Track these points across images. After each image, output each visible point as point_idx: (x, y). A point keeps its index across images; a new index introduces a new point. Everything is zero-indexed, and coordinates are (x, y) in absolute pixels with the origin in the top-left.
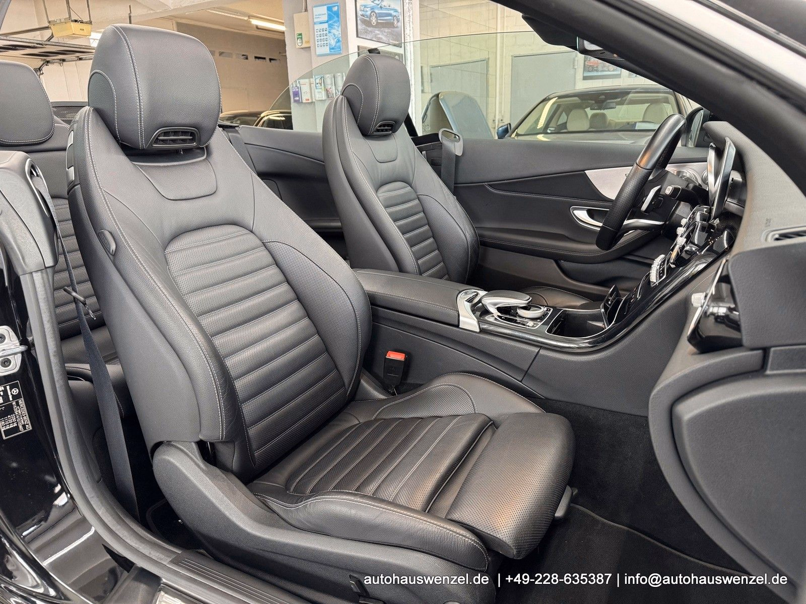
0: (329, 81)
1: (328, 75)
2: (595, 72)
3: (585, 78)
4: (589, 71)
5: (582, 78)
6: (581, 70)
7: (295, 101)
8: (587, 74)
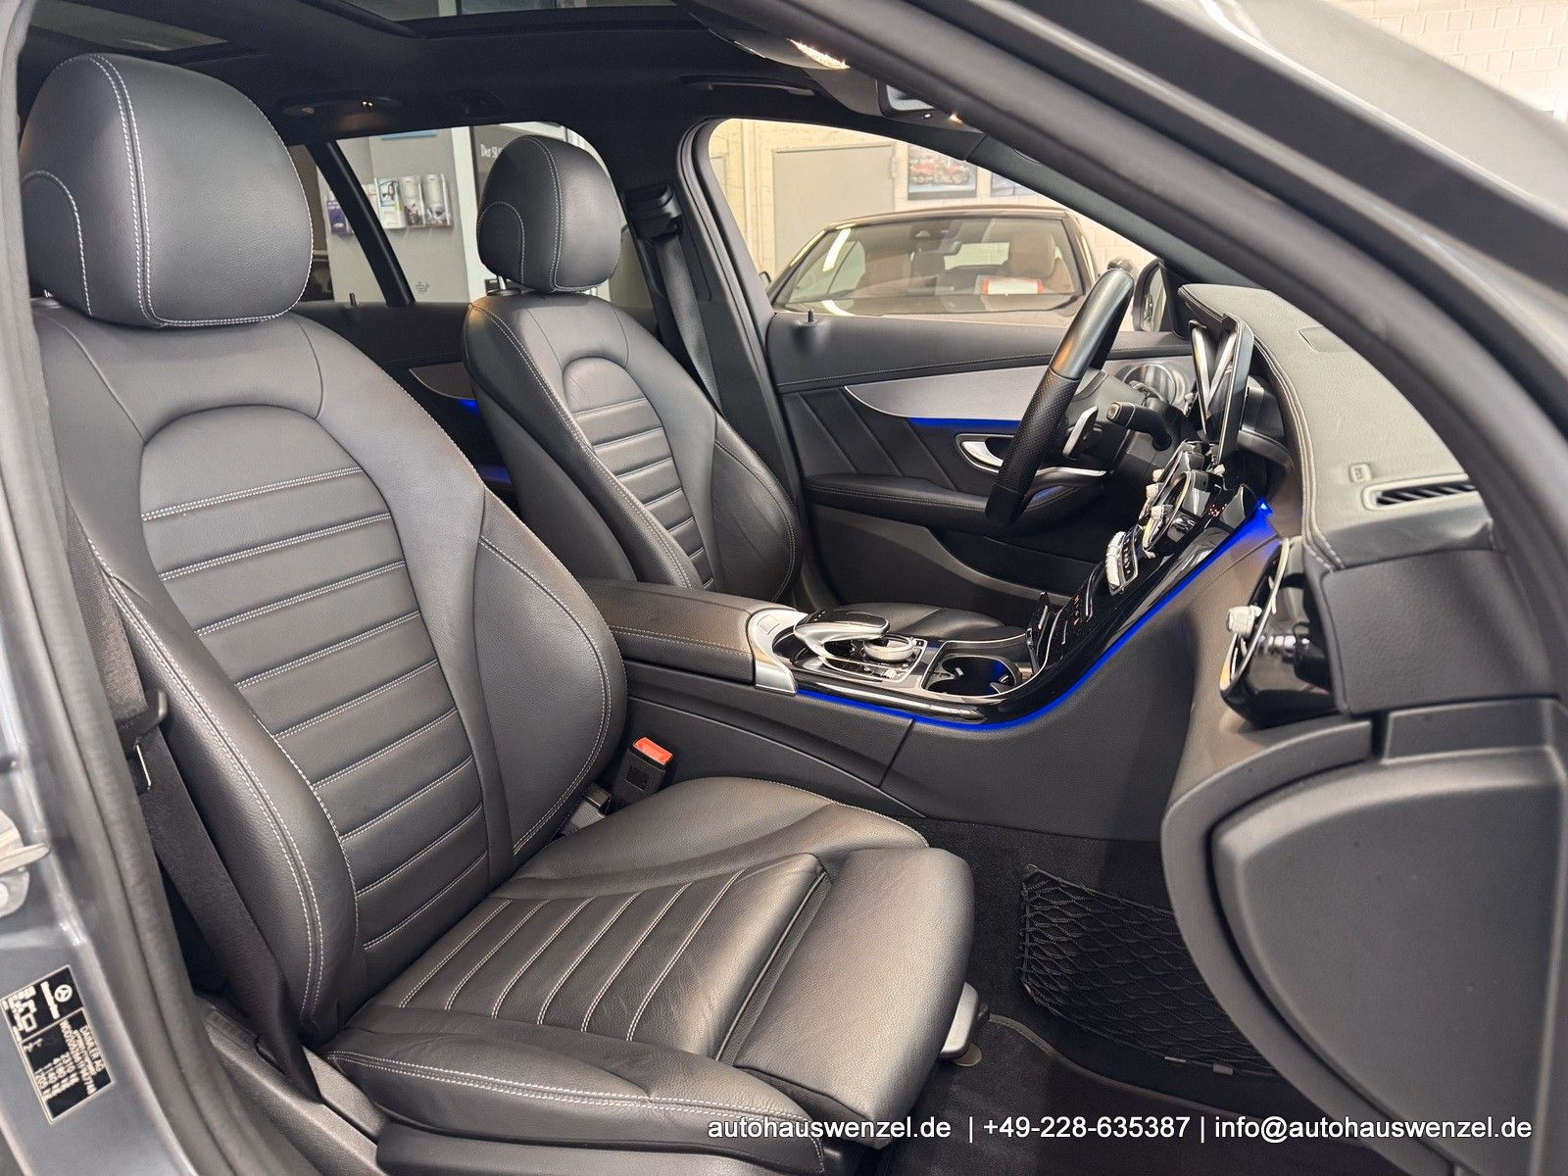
0: (410, 190)
1: (407, 179)
2: (929, 185)
3: (912, 197)
4: (919, 184)
5: (905, 195)
6: (905, 181)
7: (335, 231)
8: (914, 189)
